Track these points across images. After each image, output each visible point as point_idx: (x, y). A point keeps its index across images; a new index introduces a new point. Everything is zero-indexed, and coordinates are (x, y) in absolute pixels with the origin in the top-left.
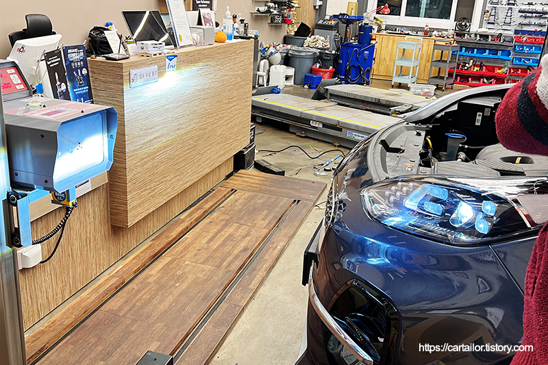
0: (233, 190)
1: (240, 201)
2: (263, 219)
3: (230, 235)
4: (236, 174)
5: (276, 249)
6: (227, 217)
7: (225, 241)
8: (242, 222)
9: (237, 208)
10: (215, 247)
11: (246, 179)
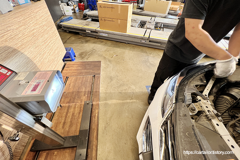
0: (67, 77)
1: (72, 85)
2: (84, 95)
3: (73, 114)
4: (66, 66)
5: (96, 117)
6: (69, 100)
7: (71, 122)
9: (71, 91)
10: (67, 129)
11: (71, 68)
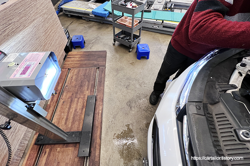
3: (76, 110)
4: (68, 56)
5: (100, 114)
6: (71, 95)
7: (74, 118)
8: (78, 96)
9: (73, 85)
10: (70, 126)
11: (73, 59)
